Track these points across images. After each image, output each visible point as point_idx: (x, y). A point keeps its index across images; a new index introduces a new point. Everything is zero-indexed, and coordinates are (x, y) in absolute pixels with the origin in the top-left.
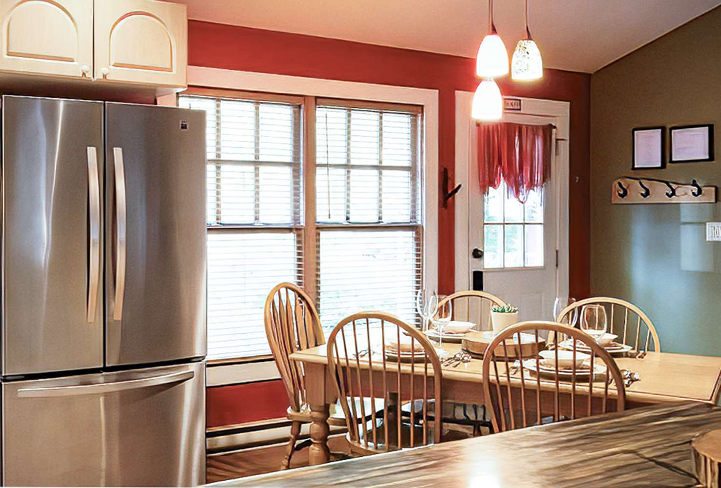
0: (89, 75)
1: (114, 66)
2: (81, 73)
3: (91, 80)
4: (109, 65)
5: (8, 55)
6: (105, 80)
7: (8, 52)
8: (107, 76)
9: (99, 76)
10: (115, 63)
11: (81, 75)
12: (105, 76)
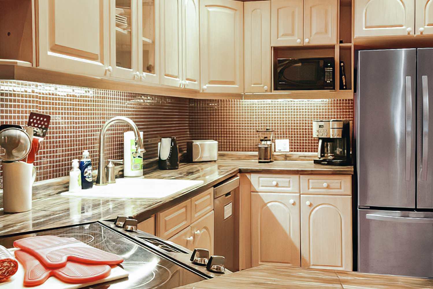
0: (412, 33)
1: (428, 26)
2: (407, 33)
3: (414, 36)
4: (425, 25)
5: (366, 28)
6: (422, 35)
7: (366, 26)
8: (423, 33)
9: (418, 33)
10: (429, 24)
11: (407, 34)
12: (422, 33)
